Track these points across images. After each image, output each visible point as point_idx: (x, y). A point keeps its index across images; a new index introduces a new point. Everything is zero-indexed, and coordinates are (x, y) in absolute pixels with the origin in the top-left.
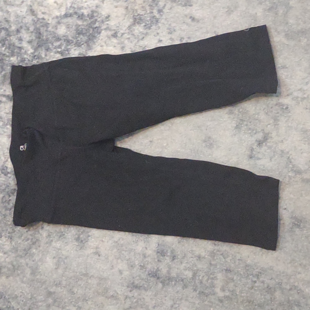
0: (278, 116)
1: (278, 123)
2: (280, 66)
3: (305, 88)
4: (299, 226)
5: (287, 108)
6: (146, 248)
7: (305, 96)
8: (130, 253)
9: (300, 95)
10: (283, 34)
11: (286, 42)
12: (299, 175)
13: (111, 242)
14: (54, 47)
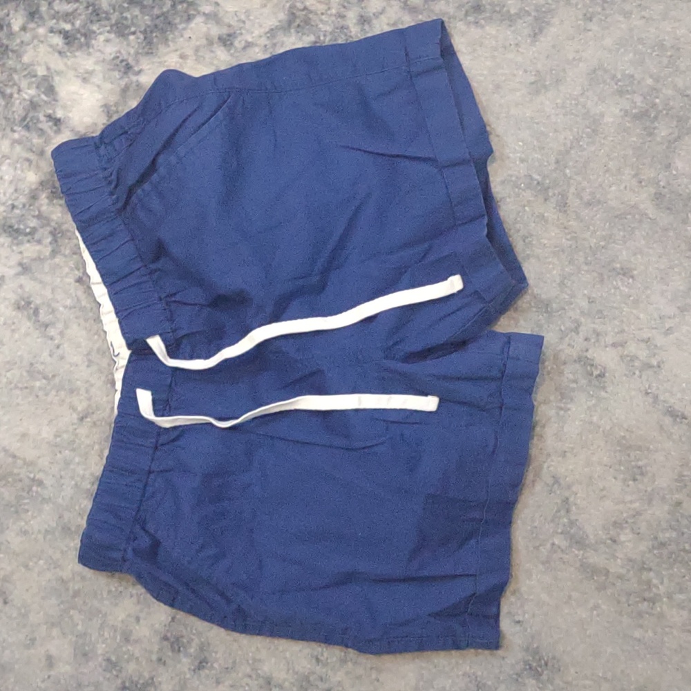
0: (573, 390)
1: (569, 406)
2: (618, 266)
3: (660, 340)
4: (537, 675)
5: (601, 375)
6: (138, 619)
7: (655, 363)
8: (90, 620)
9: (643, 354)
10: (652, 190)
11: (651, 211)
12: (579, 550)
13: (49, 575)
14: (52, 12)
